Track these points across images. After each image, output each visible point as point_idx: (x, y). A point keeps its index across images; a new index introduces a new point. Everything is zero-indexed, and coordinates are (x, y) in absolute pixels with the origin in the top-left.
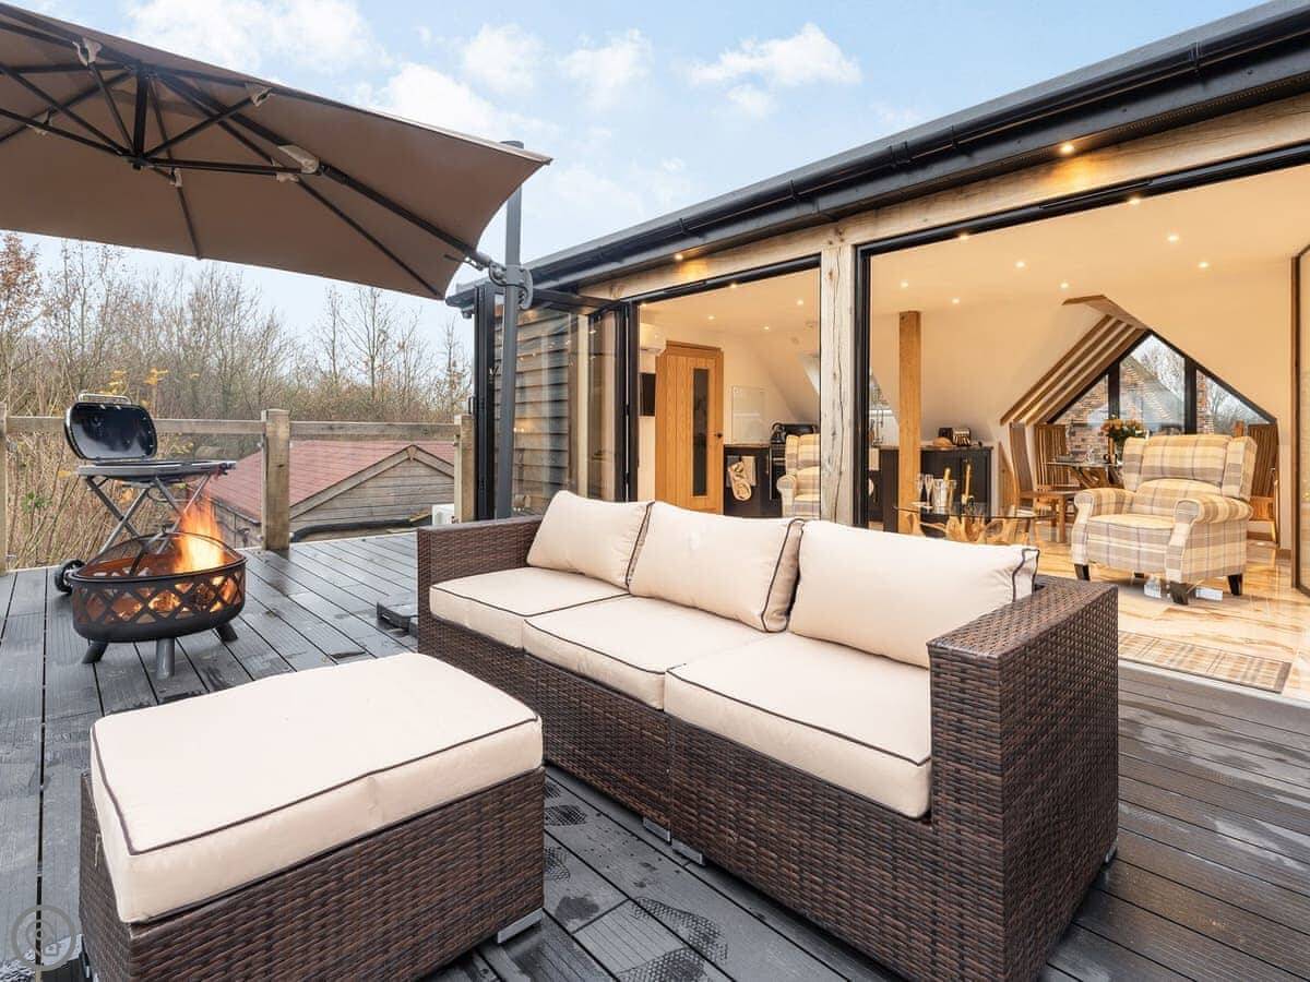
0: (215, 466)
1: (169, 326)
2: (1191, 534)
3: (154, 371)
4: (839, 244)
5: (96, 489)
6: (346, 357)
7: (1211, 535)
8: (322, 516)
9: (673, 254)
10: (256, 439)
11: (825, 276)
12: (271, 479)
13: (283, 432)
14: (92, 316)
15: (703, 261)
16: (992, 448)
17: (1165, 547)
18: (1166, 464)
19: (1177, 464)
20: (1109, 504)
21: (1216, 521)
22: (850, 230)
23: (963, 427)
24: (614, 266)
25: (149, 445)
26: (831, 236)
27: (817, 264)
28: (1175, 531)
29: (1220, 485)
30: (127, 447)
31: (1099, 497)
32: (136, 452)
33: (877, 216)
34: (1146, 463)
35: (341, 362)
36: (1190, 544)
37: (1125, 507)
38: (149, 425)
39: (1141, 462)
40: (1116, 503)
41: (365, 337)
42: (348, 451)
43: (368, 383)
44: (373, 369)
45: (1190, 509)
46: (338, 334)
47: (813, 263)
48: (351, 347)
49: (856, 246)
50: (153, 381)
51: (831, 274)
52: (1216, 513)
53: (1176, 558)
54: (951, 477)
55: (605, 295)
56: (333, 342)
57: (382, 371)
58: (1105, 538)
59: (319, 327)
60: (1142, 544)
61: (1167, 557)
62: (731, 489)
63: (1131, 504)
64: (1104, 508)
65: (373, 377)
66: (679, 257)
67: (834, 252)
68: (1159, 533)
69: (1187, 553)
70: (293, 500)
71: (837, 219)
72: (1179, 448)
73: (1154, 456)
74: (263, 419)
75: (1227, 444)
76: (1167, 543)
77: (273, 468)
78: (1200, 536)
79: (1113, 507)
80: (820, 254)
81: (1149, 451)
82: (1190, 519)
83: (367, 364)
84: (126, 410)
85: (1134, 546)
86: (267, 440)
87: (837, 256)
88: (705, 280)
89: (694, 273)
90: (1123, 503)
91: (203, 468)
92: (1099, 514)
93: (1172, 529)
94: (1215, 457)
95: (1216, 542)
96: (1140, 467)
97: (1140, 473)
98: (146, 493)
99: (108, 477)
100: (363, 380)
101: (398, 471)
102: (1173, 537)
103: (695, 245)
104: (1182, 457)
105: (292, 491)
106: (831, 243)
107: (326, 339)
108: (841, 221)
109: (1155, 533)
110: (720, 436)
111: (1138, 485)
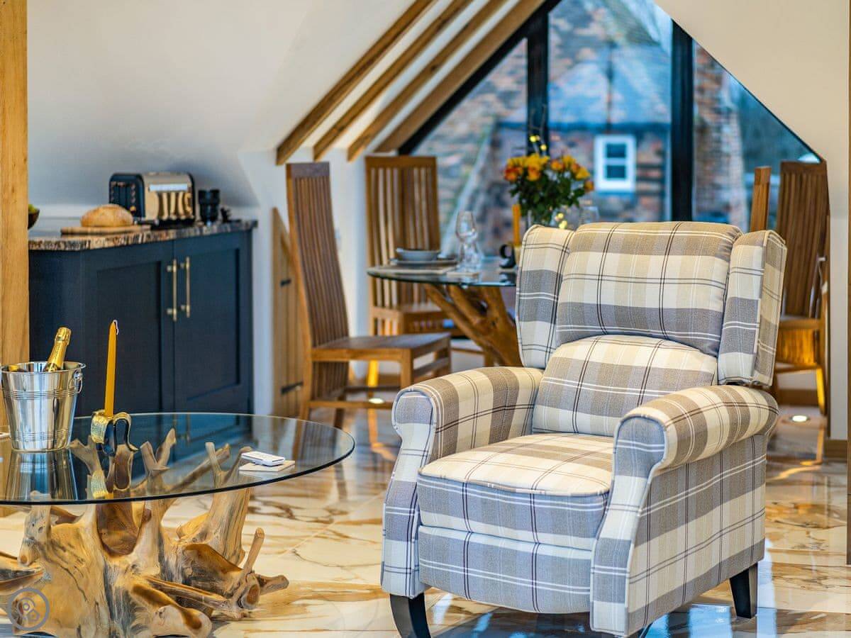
2: (648, 502)
7: (693, 492)
16: (255, 224)
17: (592, 543)
18: (609, 299)
19: (630, 298)
20: (476, 416)
21: (702, 456)
23: (176, 171)
28: (615, 499)
29: (715, 351)
31: (452, 401)
34: (568, 294)
36: (646, 530)
37: (518, 417)
39: (557, 291)
40: (495, 410)
45: (646, 439)
52: (703, 435)
53: (615, 571)
54: (69, 356)
58: (458, 522)
60: (542, 537)
61: (597, 570)
63: (532, 406)
64: (464, 430)
68: (577, 507)
69: (638, 557)
72: (635, 258)
73: (582, 276)
75: (730, 248)
76: (595, 534)
78: (669, 501)
79: (485, 424)
81: (575, 262)
82: (648, 462)
85: (522, 541)
90: (512, 407)
92: (451, 449)
93: (607, 494)
94: (705, 282)
95: (705, 505)
96: (555, 305)
97: (553, 321)
102: (611, 515)
104: (641, 280)
109: (569, 507)
111: (549, 350)
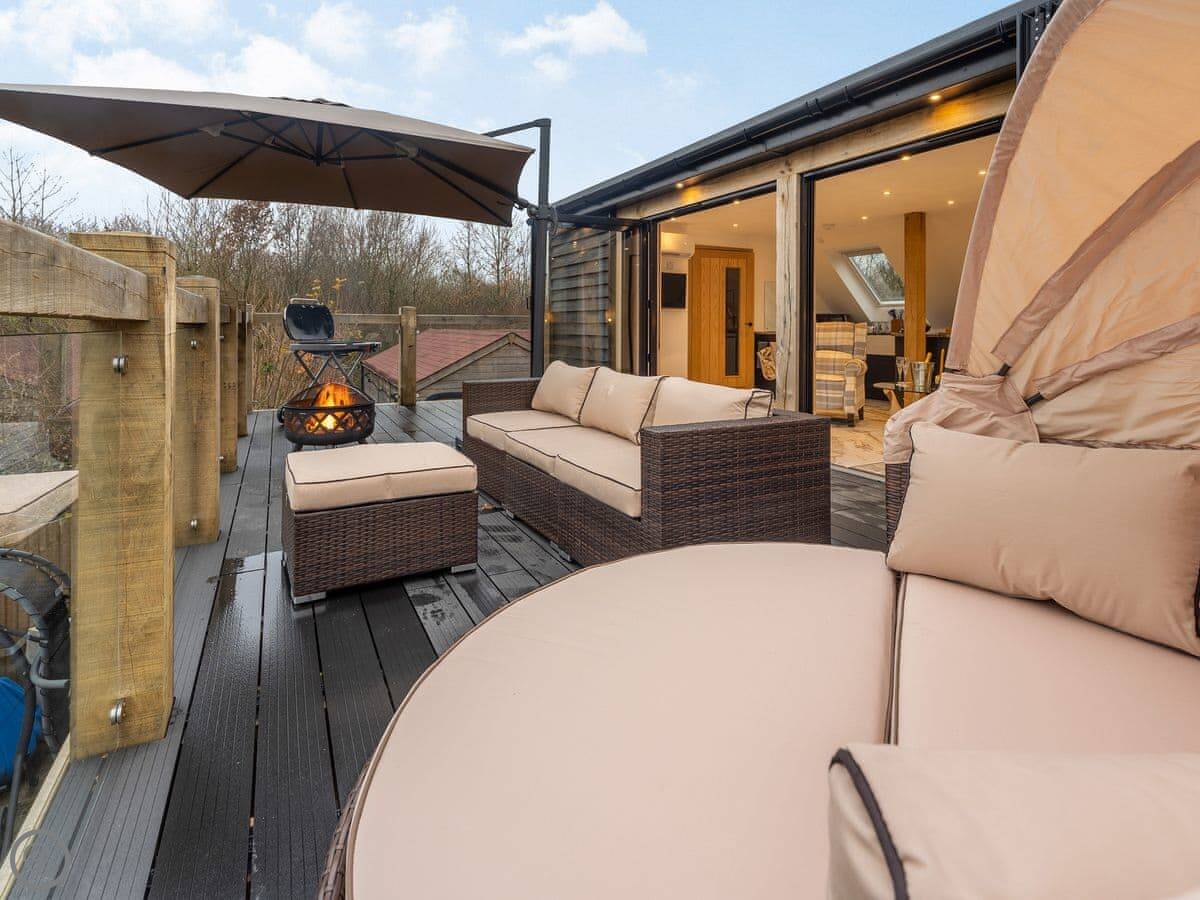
0: (367, 346)
1: (354, 241)
3: (338, 279)
4: (788, 173)
5: (299, 359)
6: (478, 262)
8: (446, 386)
9: (674, 184)
10: (396, 325)
11: (779, 199)
12: (405, 356)
13: (412, 322)
14: (304, 237)
15: (699, 188)
22: (796, 162)
24: (637, 193)
25: (330, 332)
26: (783, 167)
27: (774, 189)
30: (317, 332)
32: (322, 335)
33: (813, 151)
35: (474, 266)
38: (329, 318)
41: (491, 245)
42: (468, 338)
43: (494, 281)
44: (498, 270)
46: (472, 243)
47: (770, 188)
48: (483, 254)
49: (801, 174)
50: (337, 287)
51: (783, 196)
55: (633, 216)
56: (468, 249)
57: (505, 272)
59: (457, 238)
62: (760, 370)
65: (498, 277)
66: (680, 185)
67: (786, 180)
70: (419, 377)
71: (787, 153)
74: (400, 313)
77: (406, 347)
80: (775, 181)
83: (493, 267)
84: (317, 308)
86: (402, 328)
87: (788, 184)
88: (700, 203)
89: (693, 197)
91: (360, 346)
98: (327, 364)
99: (306, 352)
100: (489, 279)
101: (501, 353)
103: (692, 177)
105: (418, 369)
106: (783, 172)
107: (462, 246)
108: (790, 156)
110: (751, 324)
